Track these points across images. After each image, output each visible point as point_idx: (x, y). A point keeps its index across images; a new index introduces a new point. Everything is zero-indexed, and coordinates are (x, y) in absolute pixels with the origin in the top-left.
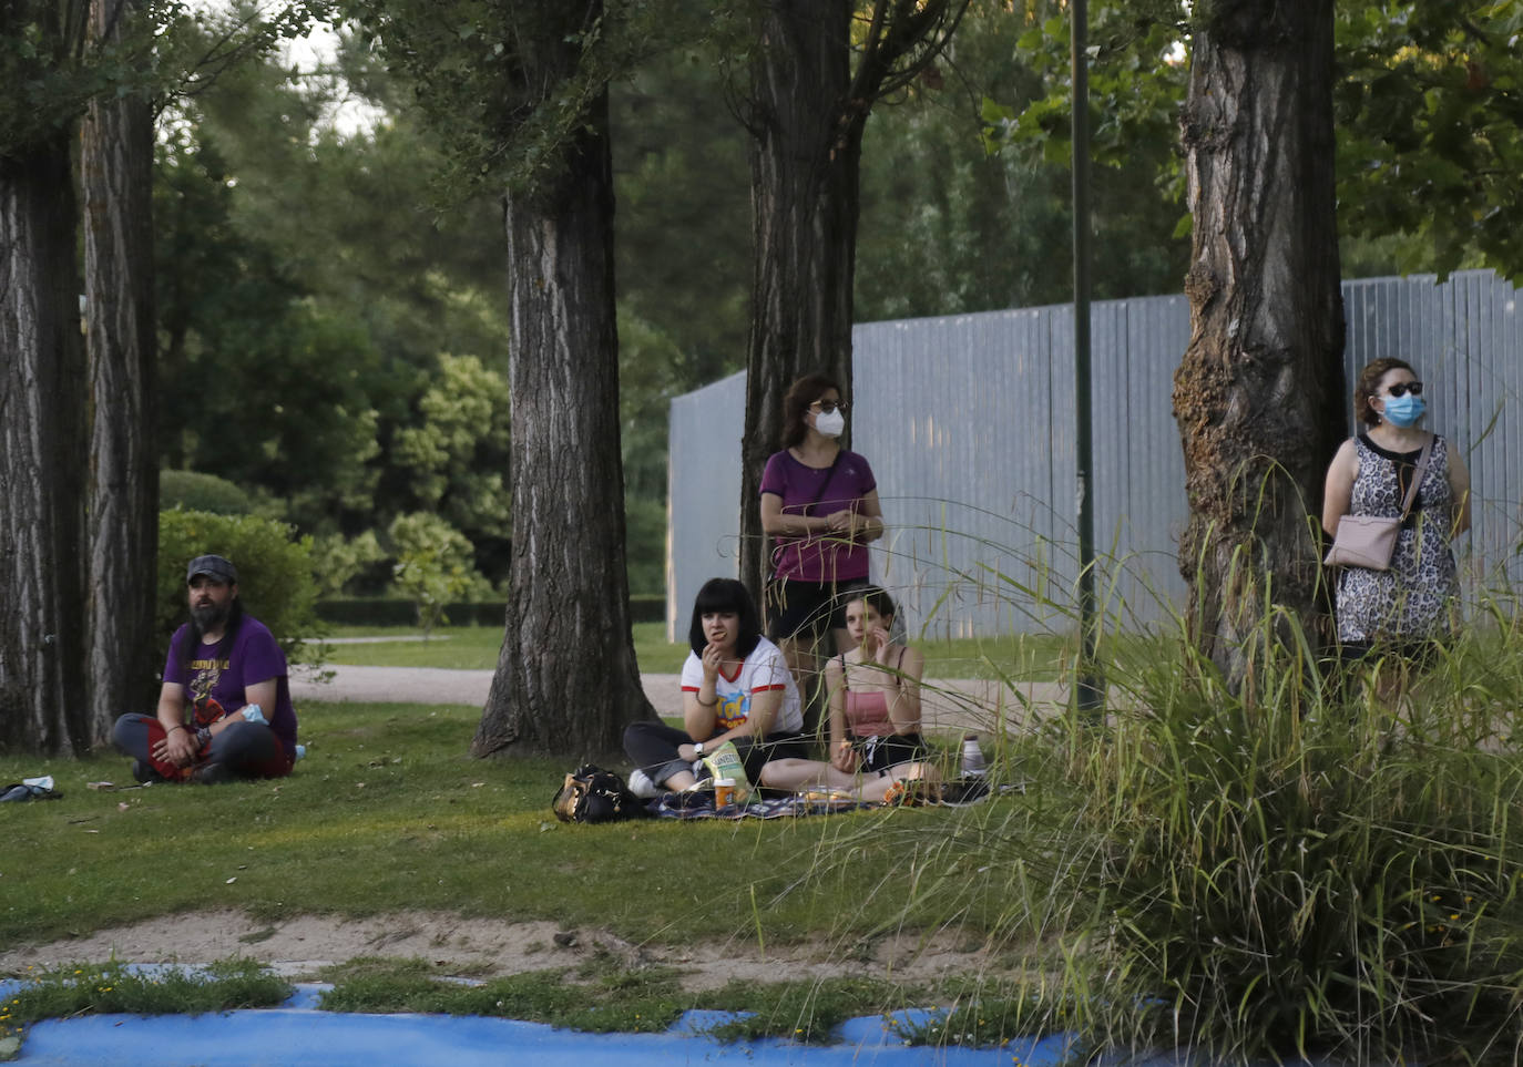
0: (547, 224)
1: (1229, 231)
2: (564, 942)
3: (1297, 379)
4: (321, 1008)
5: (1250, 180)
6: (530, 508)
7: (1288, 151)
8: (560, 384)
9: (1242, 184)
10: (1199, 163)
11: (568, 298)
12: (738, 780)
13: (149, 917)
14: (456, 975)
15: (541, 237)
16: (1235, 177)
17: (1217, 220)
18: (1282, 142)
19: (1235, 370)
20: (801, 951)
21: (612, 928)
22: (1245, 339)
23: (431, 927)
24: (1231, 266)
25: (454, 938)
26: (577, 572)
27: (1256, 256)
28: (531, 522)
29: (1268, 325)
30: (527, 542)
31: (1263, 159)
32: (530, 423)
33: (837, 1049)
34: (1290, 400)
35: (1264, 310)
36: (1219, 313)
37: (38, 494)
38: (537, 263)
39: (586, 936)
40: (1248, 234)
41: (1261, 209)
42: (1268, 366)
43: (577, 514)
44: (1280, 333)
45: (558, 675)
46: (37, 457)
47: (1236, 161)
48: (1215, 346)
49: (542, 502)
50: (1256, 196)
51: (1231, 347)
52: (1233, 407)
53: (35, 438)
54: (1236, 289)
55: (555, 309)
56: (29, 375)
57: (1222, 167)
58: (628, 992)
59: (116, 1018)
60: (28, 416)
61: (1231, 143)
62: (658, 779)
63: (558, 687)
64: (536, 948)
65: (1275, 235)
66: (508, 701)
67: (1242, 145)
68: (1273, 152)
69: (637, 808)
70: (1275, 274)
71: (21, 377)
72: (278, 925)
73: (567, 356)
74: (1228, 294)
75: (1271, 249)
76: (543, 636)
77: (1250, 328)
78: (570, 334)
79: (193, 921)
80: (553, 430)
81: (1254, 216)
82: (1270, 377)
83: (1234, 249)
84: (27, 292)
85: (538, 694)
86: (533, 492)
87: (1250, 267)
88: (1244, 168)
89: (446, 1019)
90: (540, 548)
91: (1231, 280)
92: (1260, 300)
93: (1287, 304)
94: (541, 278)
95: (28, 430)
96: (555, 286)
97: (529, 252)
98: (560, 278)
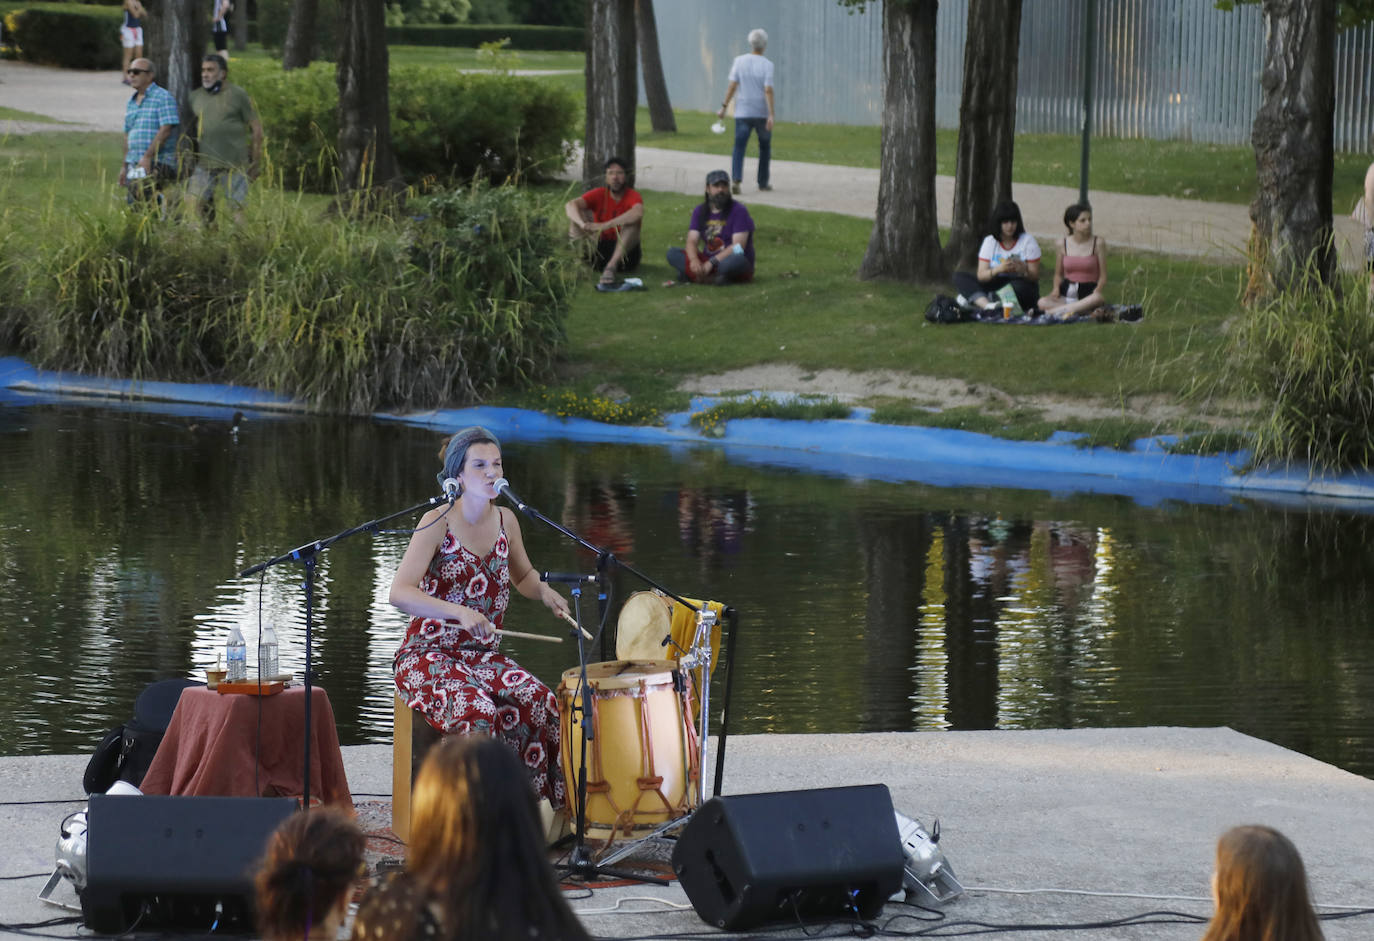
0: (907, 18)
1: (1286, 56)
2: (972, 391)
3: (1314, 129)
4: (872, 421)
5: (1297, 31)
6: (892, 158)
7: (1316, 17)
8: (910, 97)
9: (1293, 32)
10: (1271, 21)
11: (916, 54)
12: (1015, 304)
13: (750, 365)
14: (925, 406)
15: (903, 24)
16: (1290, 29)
17: (1279, 48)
18: (1313, 14)
19: (1286, 124)
20: (1092, 401)
21: (993, 385)
22: (1292, 108)
23: (897, 378)
24: (1285, 72)
25: (911, 384)
26: (914, 190)
27: (1298, 67)
28: (892, 165)
29: (1302, 101)
30: (890, 175)
31: (1304, 21)
32: (894, 116)
33: (1133, 454)
34: (1311, 137)
35: (1300, 94)
36: (1277, 95)
37: (616, 130)
38: (901, 36)
39: (981, 388)
40: (1295, 58)
41: (1302, 45)
42: (1301, 122)
43: (916, 161)
44: (1307, 106)
45: (903, 241)
46: (616, 112)
47: (1291, 22)
48: (1275, 111)
49: (898, 155)
50: (1300, 39)
51: (1284, 112)
52: (1284, 141)
53: (616, 102)
54: (1288, 83)
55: (909, 60)
56: (614, 70)
57: (1283, 24)
58: (1019, 419)
59: (768, 420)
60: (612, 91)
61: (1290, 12)
62: (971, 300)
63: (902, 247)
64: (955, 393)
65: (1308, 57)
66: (877, 252)
67: (1294, 14)
68: (1309, 17)
69: (968, 315)
70: (1306, 77)
71: (610, 71)
72: (816, 373)
73: (914, 82)
74: (1283, 86)
75: (1306, 64)
76: (896, 222)
77: (1293, 104)
78: (916, 72)
79: (771, 369)
80: (905, 120)
81: (1298, 48)
82: (1302, 127)
83: (1288, 64)
84: (614, 27)
85: (892, 250)
86: (894, 150)
87: (1294, 75)
88: (1294, 24)
89: (938, 431)
90: (896, 179)
91: (1285, 79)
92: (1299, 89)
93: (1311, 91)
94: (902, 43)
95: (612, 97)
96: (909, 48)
97: (897, 30)
98: (912, 44)
